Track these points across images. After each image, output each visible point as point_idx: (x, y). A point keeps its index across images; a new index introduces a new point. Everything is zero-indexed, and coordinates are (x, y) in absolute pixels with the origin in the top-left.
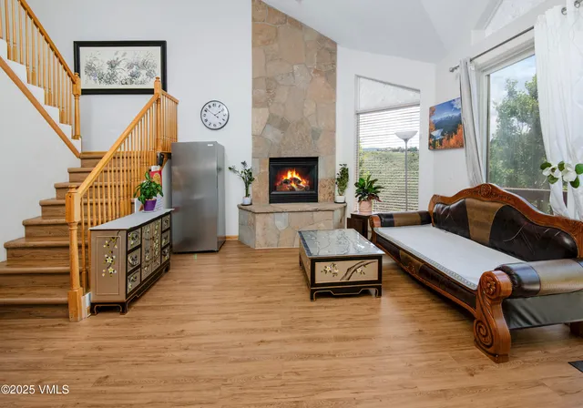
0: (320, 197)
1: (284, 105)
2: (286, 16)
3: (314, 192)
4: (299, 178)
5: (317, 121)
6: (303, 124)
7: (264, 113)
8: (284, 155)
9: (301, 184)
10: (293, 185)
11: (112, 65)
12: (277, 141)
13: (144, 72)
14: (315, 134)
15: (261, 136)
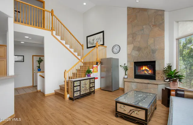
0: (157, 78)
1: (139, 42)
2: (140, 8)
3: (154, 76)
4: (148, 70)
5: (154, 46)
6: (147, 48)
7: (132, 46)
8: (139, 61)
9: (149, 72)
10: (146, 72)
11: (93, 40)
12: (137, 56)
13: (99, 40)
14: (154, 51)
15: (130, 54)
